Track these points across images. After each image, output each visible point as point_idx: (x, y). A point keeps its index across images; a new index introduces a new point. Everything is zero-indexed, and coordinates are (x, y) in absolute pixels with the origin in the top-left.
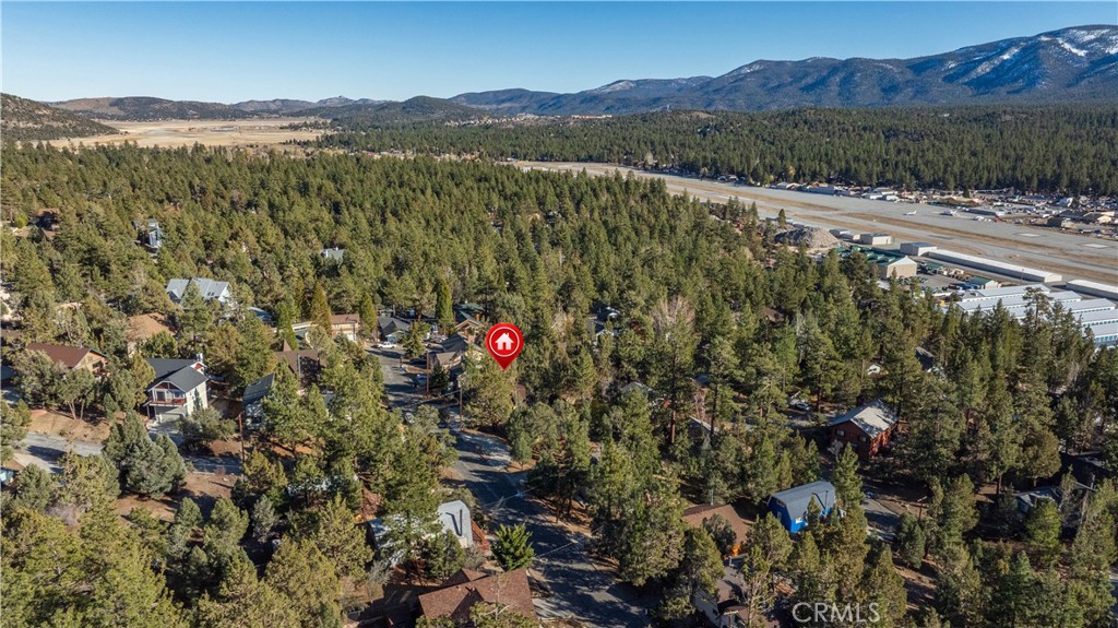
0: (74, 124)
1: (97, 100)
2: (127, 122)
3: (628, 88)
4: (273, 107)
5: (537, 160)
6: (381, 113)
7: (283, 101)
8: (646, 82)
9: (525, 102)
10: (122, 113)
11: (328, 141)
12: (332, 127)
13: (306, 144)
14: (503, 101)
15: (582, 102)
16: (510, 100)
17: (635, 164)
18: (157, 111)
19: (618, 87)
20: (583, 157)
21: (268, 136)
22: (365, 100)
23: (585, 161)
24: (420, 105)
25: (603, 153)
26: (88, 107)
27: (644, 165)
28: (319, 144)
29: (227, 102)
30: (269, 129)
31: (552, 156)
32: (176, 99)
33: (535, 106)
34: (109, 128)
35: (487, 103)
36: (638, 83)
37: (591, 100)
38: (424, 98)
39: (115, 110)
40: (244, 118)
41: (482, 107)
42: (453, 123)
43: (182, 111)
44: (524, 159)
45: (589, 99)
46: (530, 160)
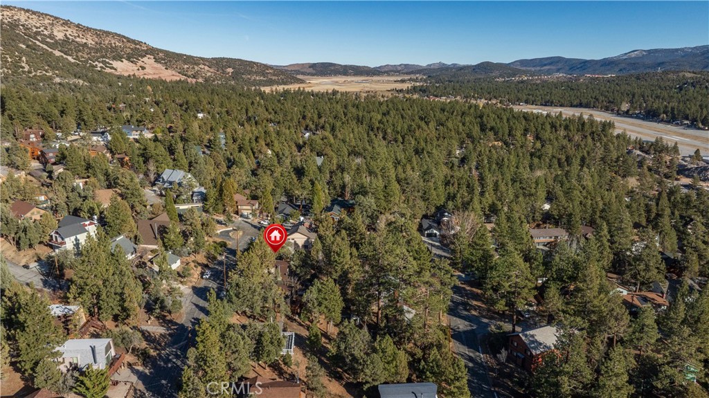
0: (283, 77)
1: (303, 64)
2: (315, 77)
3: (641, 56)
4: (399, 68)
5: (542, 105)
6: (459, 72)
7: (405, 65)
8: (656, 51)
9: (560, 66)
10: (314, 72)
11: (414, 89)
12: (425, 81)
13: (401, 91)
14: (545, 65)
15: (602, 66)
16: (550, 64)
17: (612, 110)
18: (332, 71)
19: (633, 55)
20: (575, 103)
21: (383, 86)
22: (454, 65)
23: (576, 106)
24: (485, 67)
25: (590, 102)
26: (297, 68)
27: (618, 111)
28: (408, 91)
29: (372, 66)
30: (388, 82)
31: (552, 102)
32: (343, 63)
33: (567, 68)
34: (301, 80)
35: (534, 67)
36: (649, 52)
37: (609, 64)
38: (488, 63)
39: (311, 70)
40: (379, 75)
41: (529, 69)
42: (501, 80)
43: (345, 70)
44: (532, 104)
45: (607, 64)
46: (536, 105)
